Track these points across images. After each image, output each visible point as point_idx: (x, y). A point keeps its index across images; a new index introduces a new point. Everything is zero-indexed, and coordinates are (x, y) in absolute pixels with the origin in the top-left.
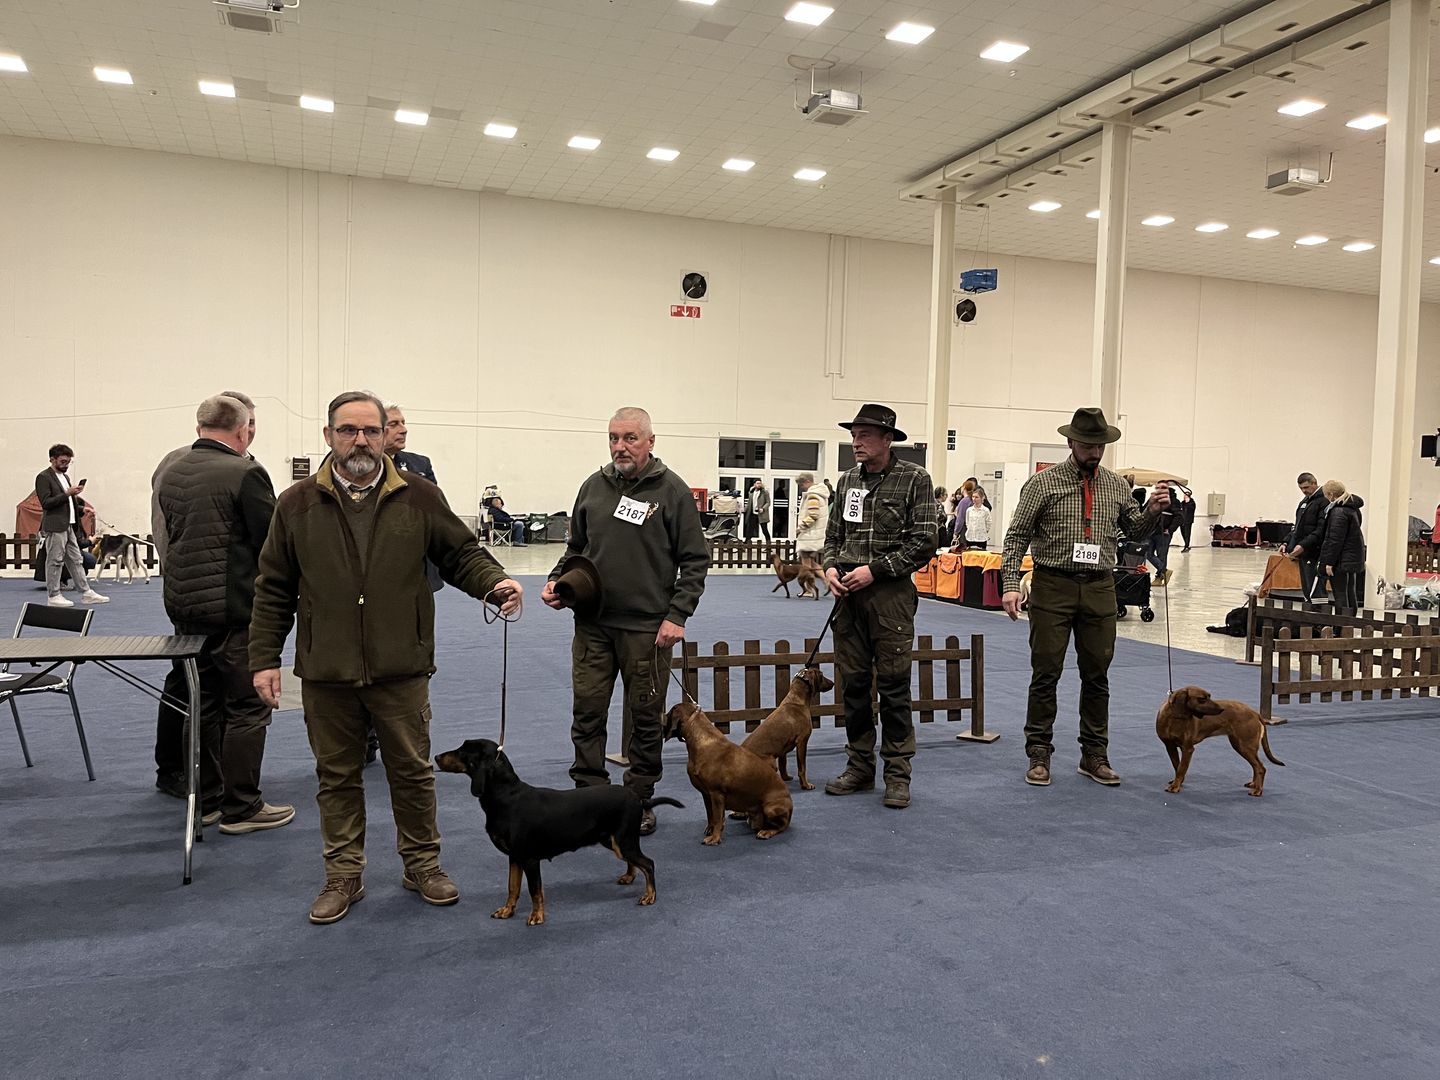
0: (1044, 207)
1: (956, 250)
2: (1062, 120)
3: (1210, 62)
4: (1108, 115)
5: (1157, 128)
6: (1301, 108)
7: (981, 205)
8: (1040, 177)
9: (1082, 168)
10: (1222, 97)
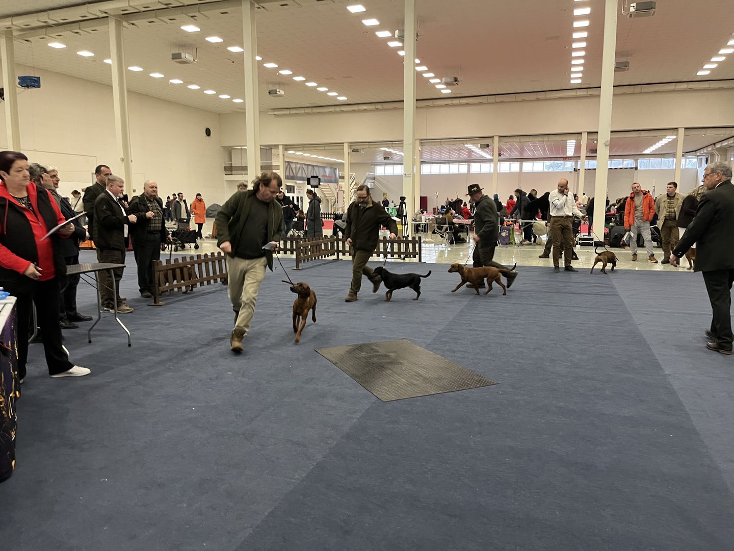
0: (57, 45)
1: (16, 64)
2: (89, 11)
3: (166, 4)
4: (113, 14)
5: (133, 24)
6: (191, 28)
7: (27, 41)
8: (67, 33)
9: (90, 33)
10: (166, 19)
